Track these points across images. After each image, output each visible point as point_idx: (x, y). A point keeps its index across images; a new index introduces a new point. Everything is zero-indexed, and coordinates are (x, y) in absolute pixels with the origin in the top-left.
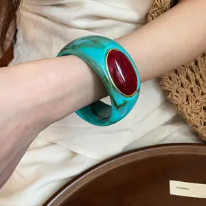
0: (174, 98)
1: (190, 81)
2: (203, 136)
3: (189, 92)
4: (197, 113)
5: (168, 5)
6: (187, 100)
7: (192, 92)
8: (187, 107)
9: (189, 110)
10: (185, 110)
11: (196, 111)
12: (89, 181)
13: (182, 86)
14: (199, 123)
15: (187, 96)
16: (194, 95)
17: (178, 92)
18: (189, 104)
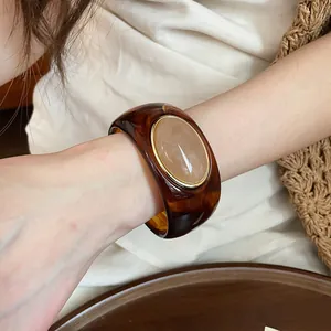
0: (292, 181)
1: (324, 160)
2: (325, 255)
3: (318, 177)
4: (324, 215)
5: (316, 29)
6: (313, 190)
7: (324, 178)
8: (310, 201)
9: (312, 207)
10: (305, 205)
11: (323, 212)
12: (133, 299)
13: (309, 165)
14: (324, 232)
15: (314, 184)
16: (326, 186)
17: (300, 173)
18: (313, 196)
